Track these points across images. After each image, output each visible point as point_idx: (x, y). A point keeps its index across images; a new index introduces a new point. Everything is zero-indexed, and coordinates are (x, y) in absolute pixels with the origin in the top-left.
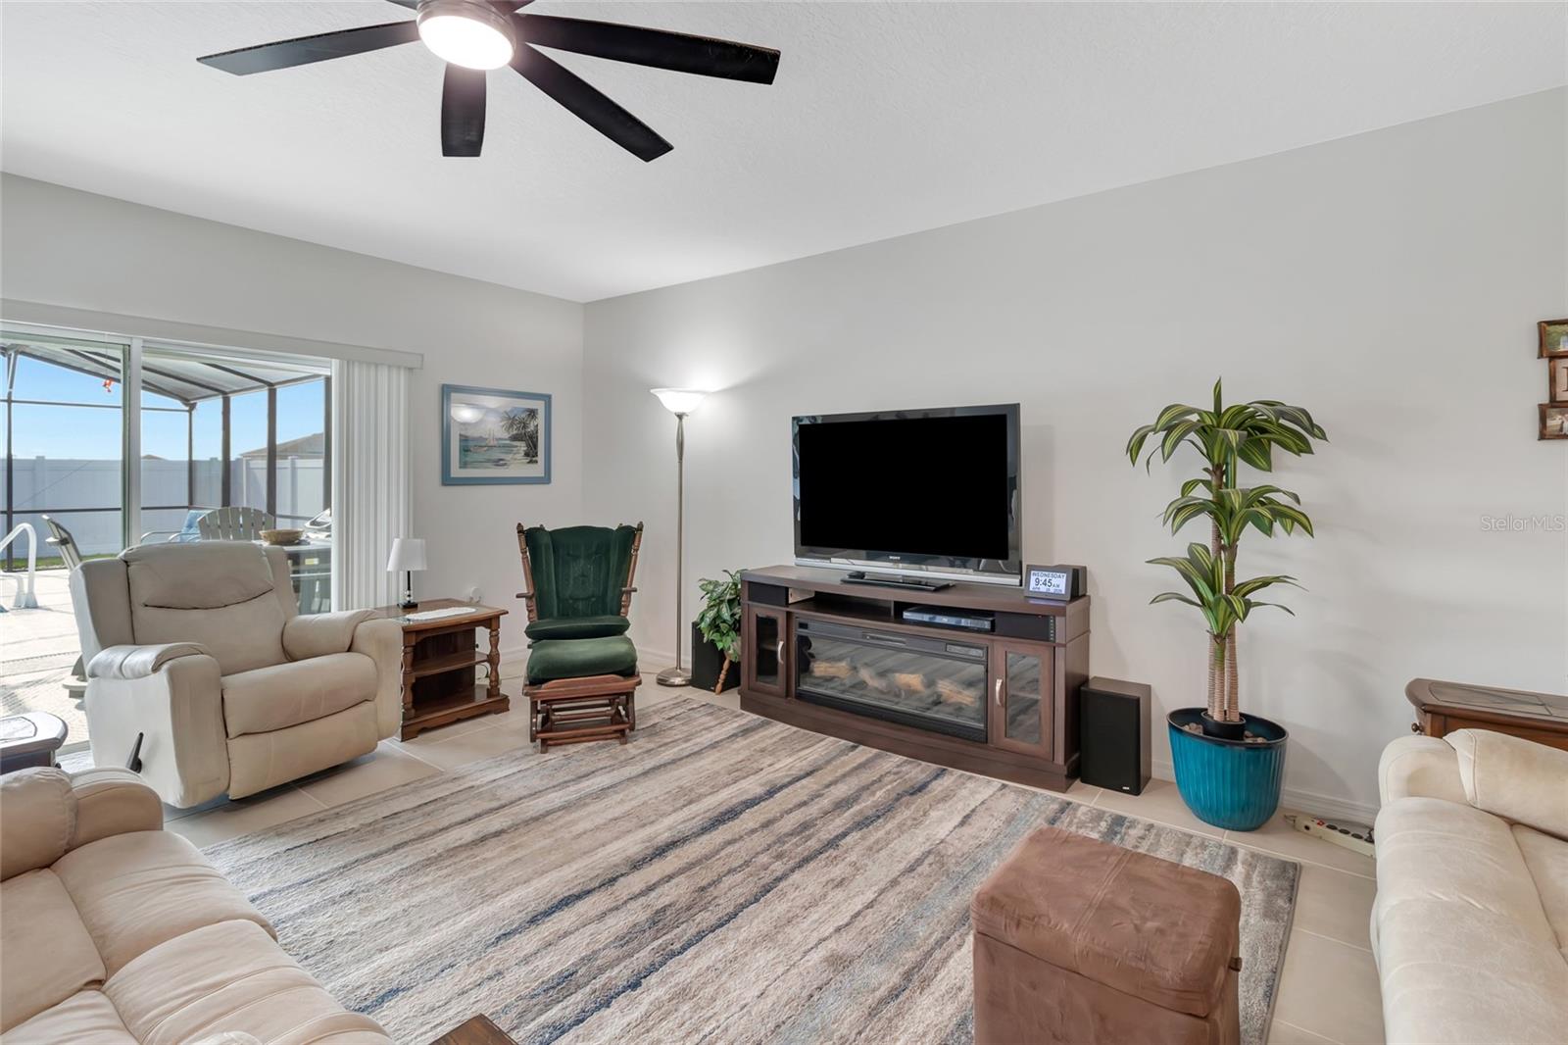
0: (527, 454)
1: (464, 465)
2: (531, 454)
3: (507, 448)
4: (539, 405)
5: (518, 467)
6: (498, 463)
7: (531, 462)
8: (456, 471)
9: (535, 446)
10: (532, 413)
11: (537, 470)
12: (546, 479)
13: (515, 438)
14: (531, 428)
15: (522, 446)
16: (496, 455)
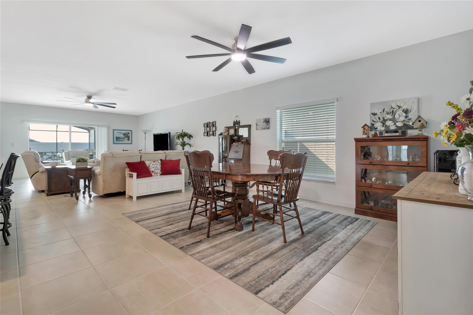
0: (128, 139)
1: (116, 141)
2: (129, 139)
3: (124, 139)
4: (130, 132)
5: (126, 141)
6: (122, 141)
7: (128, 141)
8: (115, 142)
9: (129, 138)
10: (129, 133)
11: (130, 142)
12: (131, 143)
13: (125, 137)
14: (129, 135)
15: (127, 138)
16: (123, 140)
